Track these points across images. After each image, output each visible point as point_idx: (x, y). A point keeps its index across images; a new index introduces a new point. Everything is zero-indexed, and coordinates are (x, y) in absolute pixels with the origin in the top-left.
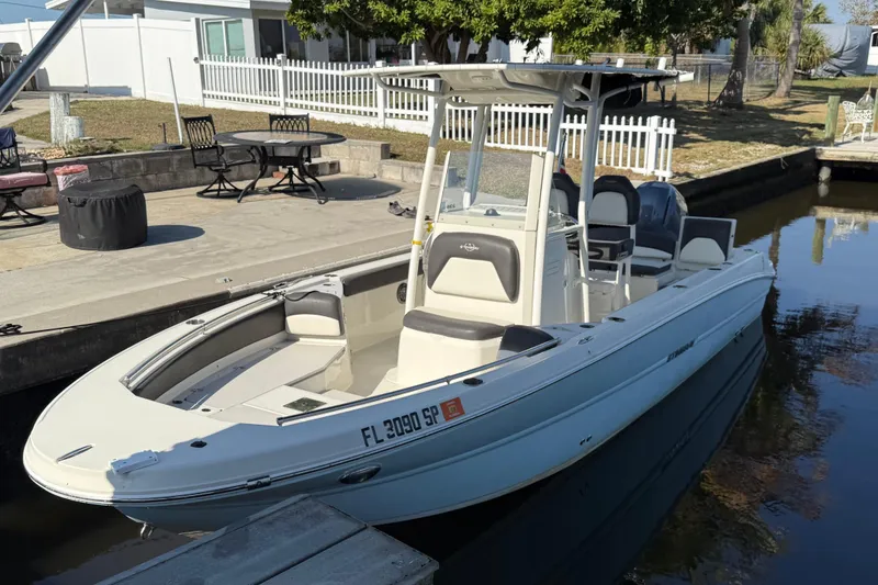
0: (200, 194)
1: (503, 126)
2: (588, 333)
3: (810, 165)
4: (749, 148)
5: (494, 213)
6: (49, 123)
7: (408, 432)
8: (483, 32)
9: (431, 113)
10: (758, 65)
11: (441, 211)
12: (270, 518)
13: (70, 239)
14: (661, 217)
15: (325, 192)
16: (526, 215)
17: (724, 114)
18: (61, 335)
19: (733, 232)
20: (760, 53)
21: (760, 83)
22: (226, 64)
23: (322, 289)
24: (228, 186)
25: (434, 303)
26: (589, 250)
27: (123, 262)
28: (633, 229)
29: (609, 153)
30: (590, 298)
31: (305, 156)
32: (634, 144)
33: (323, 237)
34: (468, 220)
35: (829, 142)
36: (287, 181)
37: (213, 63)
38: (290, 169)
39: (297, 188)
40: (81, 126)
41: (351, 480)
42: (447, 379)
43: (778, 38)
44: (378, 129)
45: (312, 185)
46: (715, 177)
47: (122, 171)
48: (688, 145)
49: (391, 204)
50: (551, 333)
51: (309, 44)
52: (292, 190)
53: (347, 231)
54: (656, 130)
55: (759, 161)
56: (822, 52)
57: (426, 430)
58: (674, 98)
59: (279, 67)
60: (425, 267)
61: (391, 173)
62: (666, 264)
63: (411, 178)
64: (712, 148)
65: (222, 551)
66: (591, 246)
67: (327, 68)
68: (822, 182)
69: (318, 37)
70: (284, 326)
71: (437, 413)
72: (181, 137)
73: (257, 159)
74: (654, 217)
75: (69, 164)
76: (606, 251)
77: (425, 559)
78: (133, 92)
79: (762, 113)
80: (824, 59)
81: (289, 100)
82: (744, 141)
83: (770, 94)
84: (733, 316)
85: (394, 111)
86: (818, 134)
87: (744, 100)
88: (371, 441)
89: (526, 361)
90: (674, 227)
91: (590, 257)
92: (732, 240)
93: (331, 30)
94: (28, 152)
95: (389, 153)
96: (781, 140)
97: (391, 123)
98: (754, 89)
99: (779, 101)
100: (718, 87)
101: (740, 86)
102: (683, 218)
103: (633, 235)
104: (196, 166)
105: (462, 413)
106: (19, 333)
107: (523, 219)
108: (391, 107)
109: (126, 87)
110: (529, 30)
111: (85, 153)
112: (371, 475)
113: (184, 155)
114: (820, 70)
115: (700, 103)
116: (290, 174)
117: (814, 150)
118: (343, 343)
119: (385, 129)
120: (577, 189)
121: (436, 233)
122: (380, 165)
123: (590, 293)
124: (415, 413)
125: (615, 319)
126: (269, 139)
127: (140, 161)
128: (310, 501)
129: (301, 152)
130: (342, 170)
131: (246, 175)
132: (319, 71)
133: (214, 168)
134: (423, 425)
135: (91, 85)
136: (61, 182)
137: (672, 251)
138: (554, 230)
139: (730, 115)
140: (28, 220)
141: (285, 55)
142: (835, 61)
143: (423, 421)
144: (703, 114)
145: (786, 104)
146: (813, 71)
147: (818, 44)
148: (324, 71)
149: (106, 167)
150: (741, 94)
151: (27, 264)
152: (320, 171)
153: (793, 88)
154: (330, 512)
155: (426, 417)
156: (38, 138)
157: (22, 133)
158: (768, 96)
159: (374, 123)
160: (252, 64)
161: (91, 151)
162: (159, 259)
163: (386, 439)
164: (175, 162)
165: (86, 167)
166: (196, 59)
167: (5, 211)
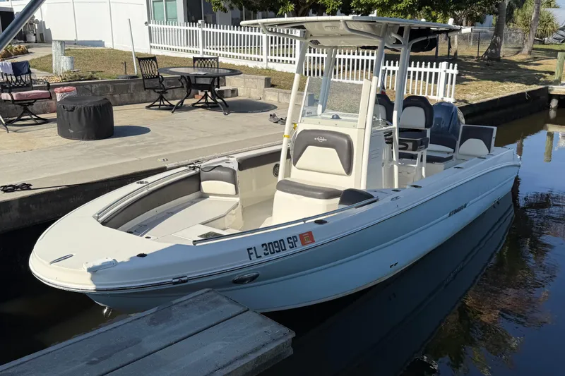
0: (148, 107)
1: (344, 69)
2: (397, 194)
3: (544, 97)
4: (505, 86)
5: (338, 118)
6: (52, 61)
7: (277, 252)
8: (333, 6)
9: (297, 59)
10: (511, 33)
11: (303, 116)
12: (186, 302)
13: (63, 133)
14: (447, 125)
15: (228, 108)
16: (358, 119)
17: (488, 65)
18: (57, 191)
19: (494, 135)
20: (511, 27)
21: (512, 46)
22: (165, 26)
23: (224, 165)
24: (166, 103)
25: (297, 175)
26: (400, 144)
27: (98, 148)
28: (428, 131)
29: (413, 87)
30: (399, 176)
31: (216, 84)
32: (430, 81)
33: (227, 135)
34: (320, 121)
35: (557, 82)
36: (203, 101)
37: (157, 26)
38: (206, 93)
39: (210, 105)
40: (72, 62)
41: (241, 281)
42: (304, 220)
43: (524, 17)
44: (262, 69)
45: (221, 103)
46: (482, 103)
47: (98, 92)
48: (465, 83)
49: (271, 115)
50: (372, 194)
51: (219, 14)
52: (207, 106)
53: (243, 132)
54: (445, 71)
55: (511, 93)
56: (552, 27)
57: (289, 251)
58: (456, 53)
59: (200, 29)
60: (292, 153)
61: (271, 97)
62: (449, 155)
63: (283, 100)
64: (480, 85)
65: (154, 321)
66: (401, 142)
67: (230, 29)
68: (552, 108)
69: (225, 11)
70: (199, 188)
71: (297, 241)
72: (136, 71)
73: (185, 86)
74: (443, 126)
75: (64, 86)
76: (410, 145)
77: (285, 330)
78: (105, 44)
79: (513, 65)
80: (554, 31)
81: (205, 50)
82: (502, 81)
83: (518, 52)
84: (493, 189)
85: (273, 58)
86: (549, 77)
87: (501, 56)
88: (253, 257)
89: (354, 211)
90: (455, 132)
91: (400, 149)
92: (493, 140)
93: (233, 5)
94: (38, 78)
95: (269, 84)
96: (525, 81)
97: (271, 65)
98: (507, 49)
99: (524, 57)
100: (484, 48)
101: (499, 46)
102: (462, 126)
103: (428, 135)
104: (145, 89)
105: (313, 241)
106: (30, 189)
107: (357, 121)
108: (272, 55)
109: (101, 41)
110: (363, 5)
111: (74, 79)
112: (253, 279)
113: (138, 83)
114: (551, 39)
115: (472, 57)
116: (206, 95)
117: (548, 87)
118: (238, 199)
119: (267, 69)
120: (392, 104)
121: (299, 130)
122: (264, 91)
123: (399, 172)
124: (282, 240)
125: (415, 186)
126: (192, 72)
127: (109, 85)
128: (212, 293)
129: (213, 82)
130: (239, 94)
131: (178, 96)
132: (225, 31)
133: (156, 90)
134: (288, 248)
135: (79, 39)
136: (59, 97)
137: (453, 147)
138: (377, 128)
139: (492, 65)
140: (37, 121)
141: (203, 20)
142: (562, 32)
143: (287, 245)
144: (475, 64)
145: (529, 59)
146: (546, 39)
147: (550, 21)
148: (228, 31)
149: (88, 89)
150: (500, 51)
151: (35, 148)
152: (225, 95)
153: (533, 49)
154: (225, 300)
155: (289, 243)
156: (44, 70)
157: (34, 67)
158: (517, 54)
159: (260, 65)
160: (182, 27)
161: (78, 78)
162: (121, 146)
163: (263, 256)
164: (132, 87)
165: (75, 88)
166: (146, 23)
167: (22, 115)
